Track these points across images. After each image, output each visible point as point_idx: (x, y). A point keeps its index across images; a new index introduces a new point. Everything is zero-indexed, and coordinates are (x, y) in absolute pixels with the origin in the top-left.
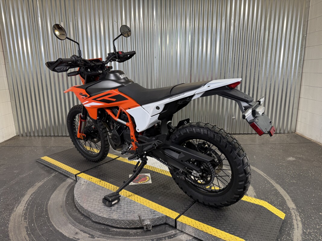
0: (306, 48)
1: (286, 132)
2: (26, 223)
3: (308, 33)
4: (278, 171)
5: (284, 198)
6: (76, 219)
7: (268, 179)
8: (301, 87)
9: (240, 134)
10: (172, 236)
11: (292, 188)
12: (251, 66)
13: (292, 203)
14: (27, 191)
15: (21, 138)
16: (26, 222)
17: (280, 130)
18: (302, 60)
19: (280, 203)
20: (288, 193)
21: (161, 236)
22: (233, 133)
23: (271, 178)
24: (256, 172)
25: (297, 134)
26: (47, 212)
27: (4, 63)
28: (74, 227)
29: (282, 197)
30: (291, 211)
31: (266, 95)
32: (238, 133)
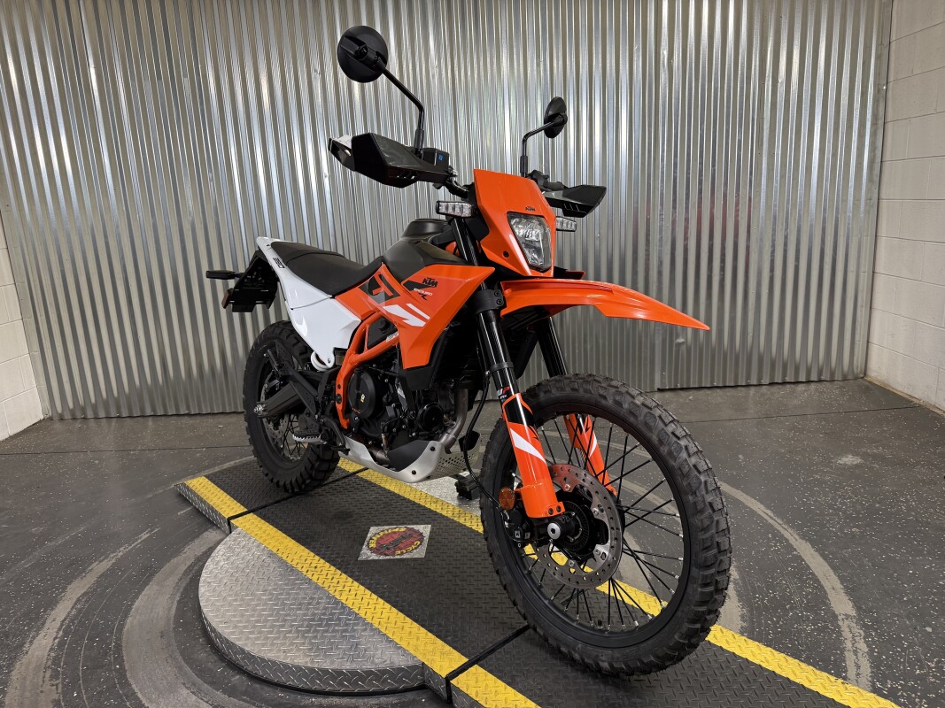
0: (889, 126)
1: (838, 376)
2: (57, 688)
3: (891, 78)
4: (809, 500)
5: (823, 583)
6: (201, 672)
7: (777, 526)
8: (879, 241)
9: (700, 388)
11: (846, 553)
12: (726, 184)
13: (845, 598)
14: (64, 589)
15: (58, 426)
16: (57, 685)
17: (820, 373)
18: (878, 160)
19: (808, 602)
20: (834, 568)
22: (679, 386)
23: (787, 523)
24: (743, 504)
25: (870, 382)
26: (119, 654)
28: (194, 698)
29: (817, 581)
30: (840, 623)
31: (772, 270)
32: (696, 386)
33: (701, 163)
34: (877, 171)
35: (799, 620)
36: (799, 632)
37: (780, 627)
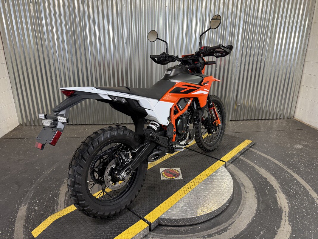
1: (286, 118)
3: (313, 22)
4: (291, 160)
7: (285, 168)
8: (303, 75)
9: (244, 120)
10: (221, 232)
11: (309, 178)
12: (258, 54)
13: (314, 193)
14: (59, 190)
15: (25, 128)
18: (306, 49)
19: (304, 194)
20: (308, 183)
21: (210, 232)
22: (237, 119)
23: (288, 167)
24: (272, 161)
25: (295, 120)
27: (3, 49)
29: (304, 187)
30: (316, 200)
31: (269, 83)
32: (242, 119)
33: (251, 46)
34: (305, 52)
35: (303, 200)
36: (305, 203)
37: (299, 202)
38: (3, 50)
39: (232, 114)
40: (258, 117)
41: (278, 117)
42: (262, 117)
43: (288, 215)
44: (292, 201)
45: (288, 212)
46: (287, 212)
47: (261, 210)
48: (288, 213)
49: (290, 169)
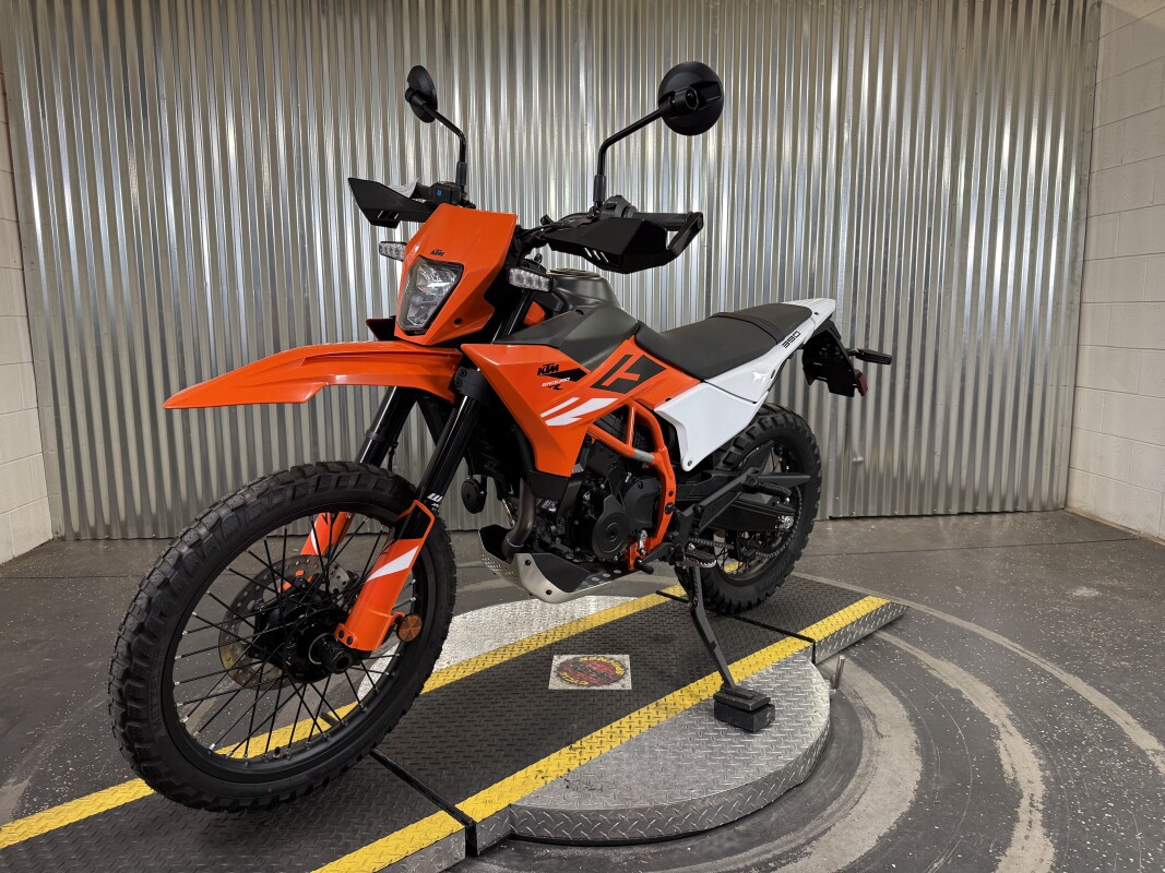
0: (1093, 221)
1: (1036, 507)
3: (1095, 169)
4: (1056, 633)
5: (1112, 718)
7: (1032, 660)
8: (1081, 350)
9: (880, 517)
10: (772, 865)
11: (1126, 686)
13: (1146, 733)
15: (73, 546)
18: (1080, 259)
19: (1105, 737)
20: (1119, 703)
21: (728, 865)
22: (855, 514)
23: (1044, 656)
24: (982, 637)
25: (1073, 513)
29: (1105, 716)
30: (1151, 758)
32: (875, 515)
34: (1079, 271)
35: (1102, 756)
36: (1110, 768)
37: (1084, 763)
38: (20, 272)
39: (837, 494)
40: (935, 506)
41: (1009, 507)
42: (948, 506)
43: (1041, 807)
44: (1059, 761)
45: (1044, 796)
46: (1038, 797)
47: (936, 791)
48: (1041, 800)
49: (1051, 660)
